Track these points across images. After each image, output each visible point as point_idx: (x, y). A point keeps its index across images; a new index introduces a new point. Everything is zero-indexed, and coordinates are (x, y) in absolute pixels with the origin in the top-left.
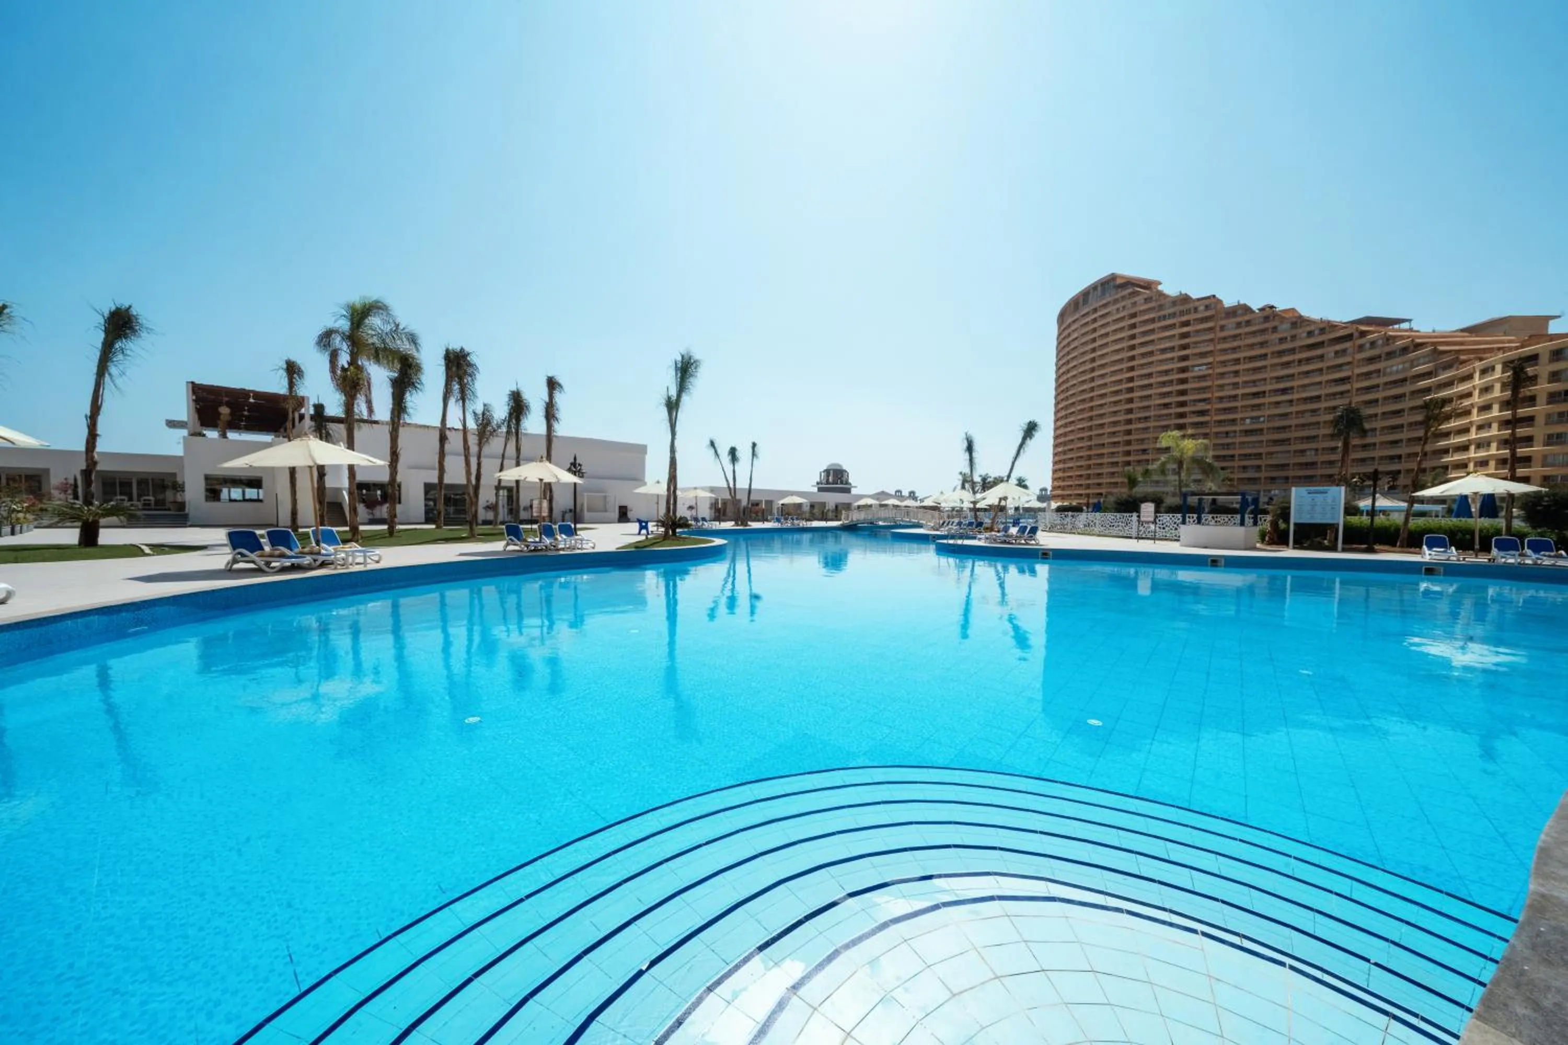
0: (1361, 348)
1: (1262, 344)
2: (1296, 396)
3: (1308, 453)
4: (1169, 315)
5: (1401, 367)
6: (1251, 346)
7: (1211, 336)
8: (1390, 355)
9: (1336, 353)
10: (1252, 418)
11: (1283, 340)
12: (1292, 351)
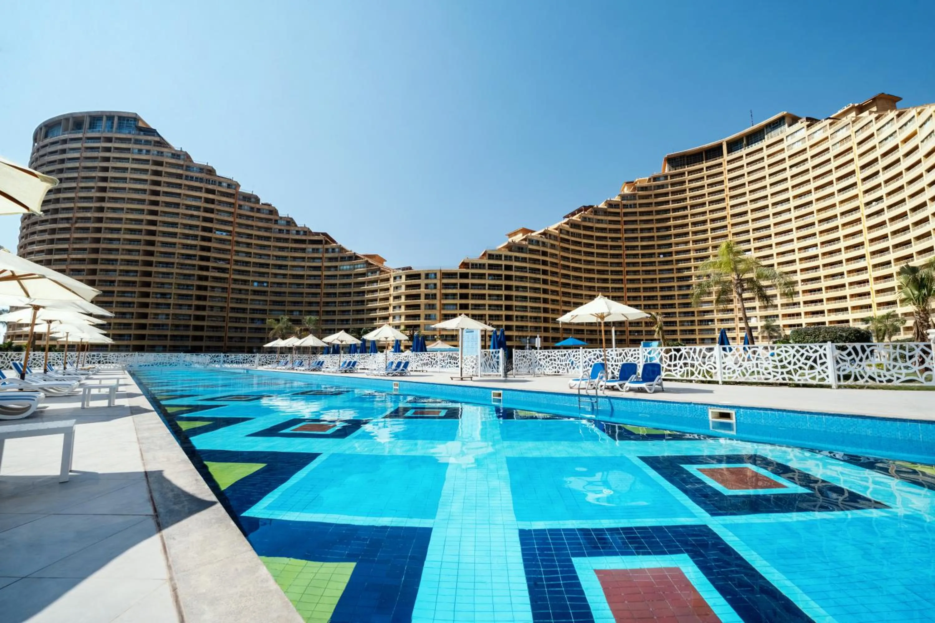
0: (327, 250)
1: (267, 229)
2: (289, 272)
3: (295, 313)
4: (197, 178)
5: (348, 267)
6: (259, 228)
7: (232, 210)
8: (343, 259)
9: (313, 249)
10: (259, 282)
11: (281, 231)
12: (286, 240)
